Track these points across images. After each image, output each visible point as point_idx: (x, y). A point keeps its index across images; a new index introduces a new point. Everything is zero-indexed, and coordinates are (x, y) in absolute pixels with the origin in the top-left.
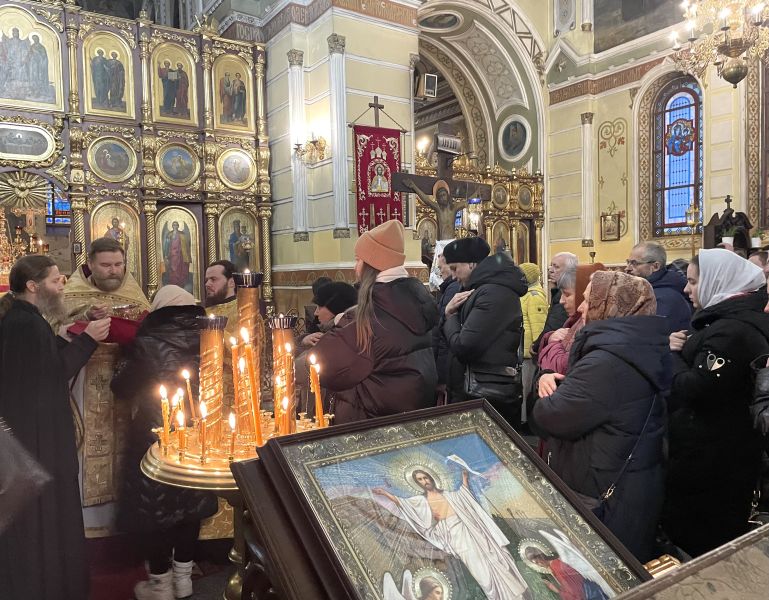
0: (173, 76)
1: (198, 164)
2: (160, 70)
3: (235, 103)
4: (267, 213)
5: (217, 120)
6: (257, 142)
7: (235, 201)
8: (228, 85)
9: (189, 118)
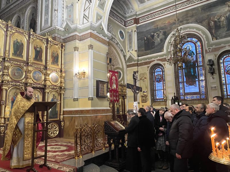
0: (38, 49)
1: (44, 76)
2: (34, 47)
3: (55, 59)
4: (63, 92)
5: (50, 64)
6: (61, 71)
7: (54, 88)
8: (54, 54)
9: (42, 62)
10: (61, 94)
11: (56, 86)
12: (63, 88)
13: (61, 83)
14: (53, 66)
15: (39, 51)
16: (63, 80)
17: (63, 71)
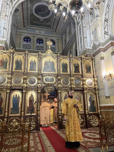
0: (76, 65)
1: (82, 82)
2: (74, 64)
3: (88, 69)
4: (98, 92)
5: (85, 73)
6: (94, 77)
7: (90, 90)
8: (87, 66)
9: (80, 73)
10: (96, 94)
11: (91, 88)
12: (97, 89)
13: (95, 85)
14: (87, 74)
15: (77, 66)
16: (96, 83)
17: (95, 76)
